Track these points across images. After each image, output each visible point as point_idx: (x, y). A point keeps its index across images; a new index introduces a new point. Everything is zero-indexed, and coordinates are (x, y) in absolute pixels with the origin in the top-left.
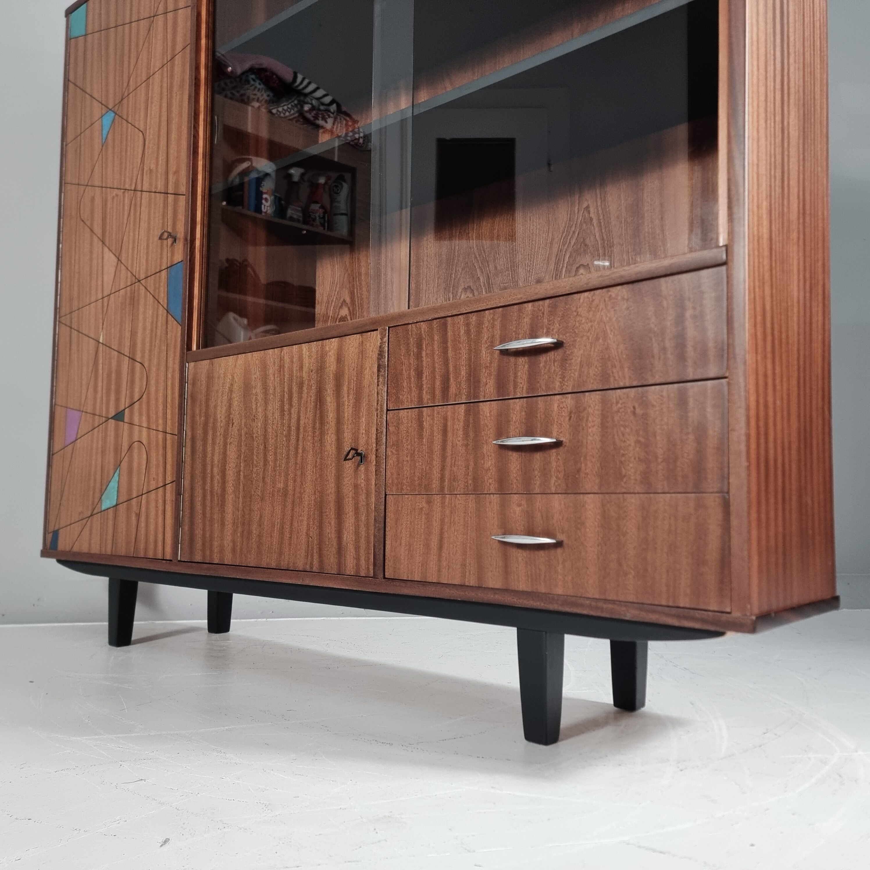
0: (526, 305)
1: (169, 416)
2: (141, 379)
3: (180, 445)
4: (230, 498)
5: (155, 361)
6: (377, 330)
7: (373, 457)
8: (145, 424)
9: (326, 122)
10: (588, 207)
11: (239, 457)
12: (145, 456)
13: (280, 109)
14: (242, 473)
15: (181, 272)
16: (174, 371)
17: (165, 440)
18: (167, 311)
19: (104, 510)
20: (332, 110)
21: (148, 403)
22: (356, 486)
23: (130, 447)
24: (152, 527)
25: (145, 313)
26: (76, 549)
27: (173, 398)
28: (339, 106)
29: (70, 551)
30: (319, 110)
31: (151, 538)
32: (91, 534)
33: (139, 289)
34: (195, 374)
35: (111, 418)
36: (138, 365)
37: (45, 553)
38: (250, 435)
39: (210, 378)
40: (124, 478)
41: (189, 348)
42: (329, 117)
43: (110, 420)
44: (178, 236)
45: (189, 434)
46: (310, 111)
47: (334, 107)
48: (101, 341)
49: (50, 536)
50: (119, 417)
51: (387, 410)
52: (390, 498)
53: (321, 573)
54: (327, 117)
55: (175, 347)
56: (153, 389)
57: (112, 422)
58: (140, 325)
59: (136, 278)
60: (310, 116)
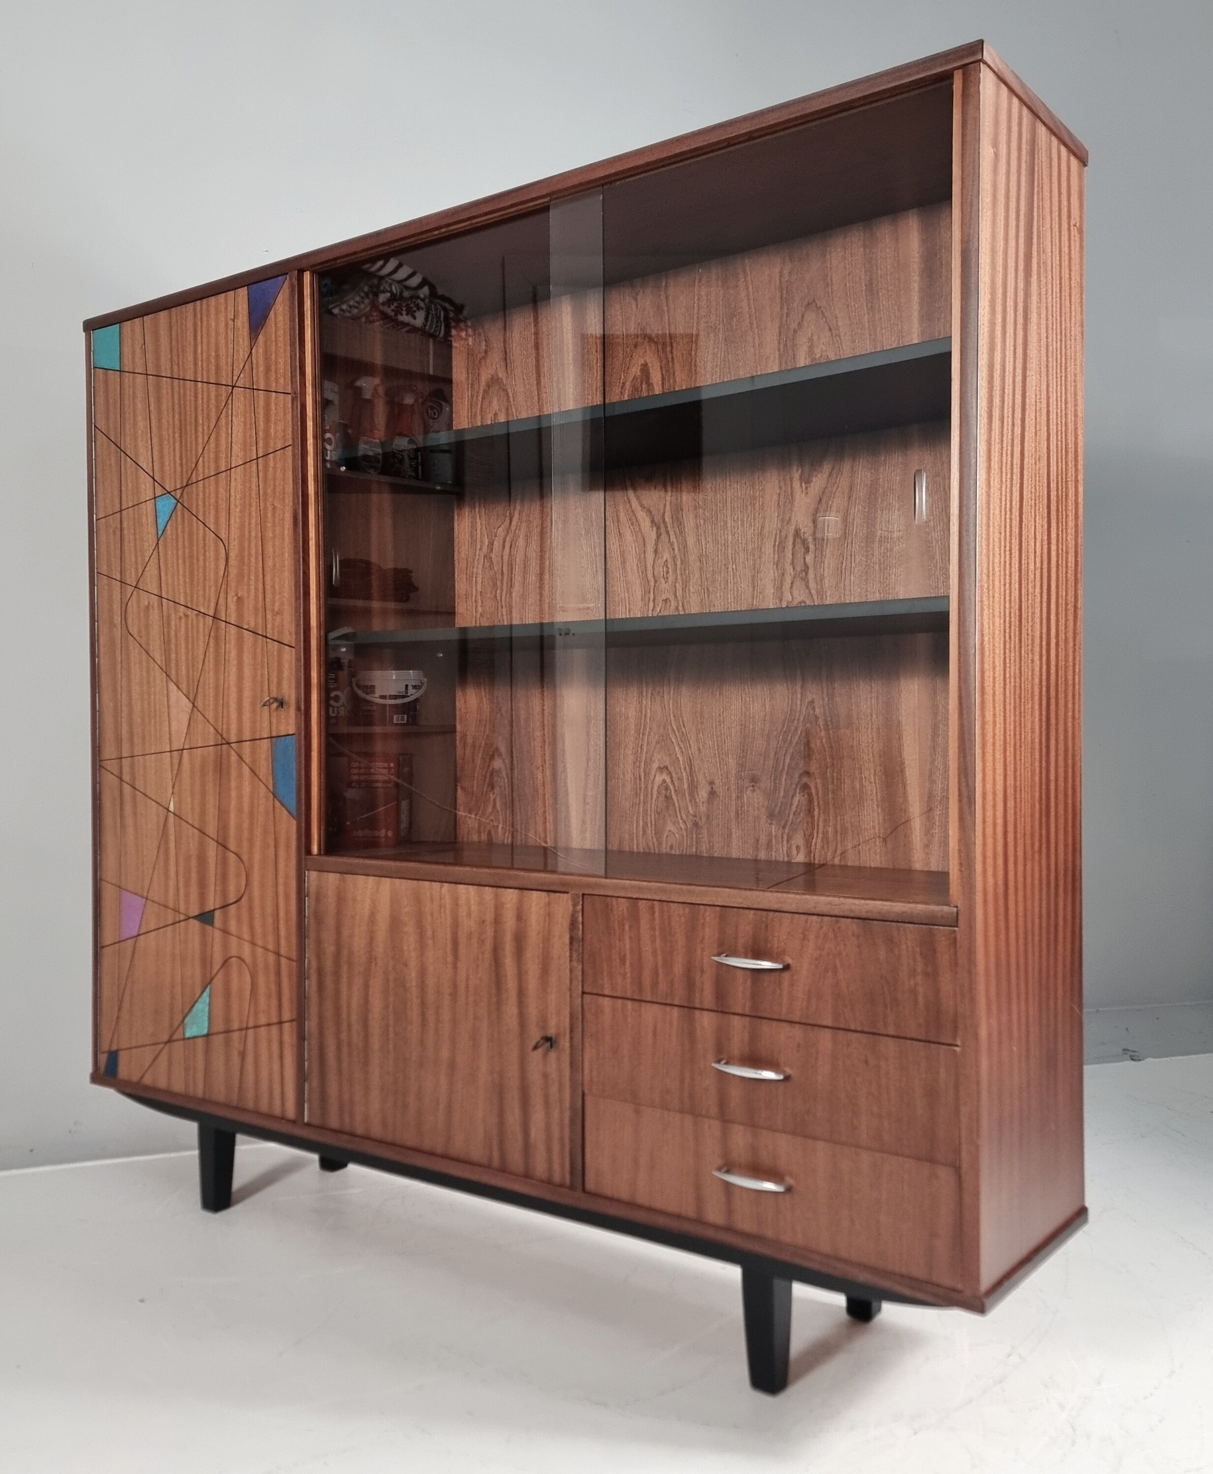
0: (747, 911)
1: (283, 933)
2: (238, 875)
3: (301, 976)
4: (376, 1058)
5: (257, 857)
6: (567, 893)
7: (565, 1043)
8: (246, 936)
9: (415, 318)
10: (812, 702)
11: (386, 1007)
12: (248, 979)
13: (344, 307)
14: (391, 1029)
15: (292, 747)
16: (287, 877)
17: (278, 965)
18: (274, 796)
19: (189, 1039)
20: (422, 296)
21: (251, 908)
22: (545, 1076)
23: (225, 962)
24: (264, 1074)
25: (239, 788)
26: (148, 1080)
27: (287, 912)
28: (432, 287)
29: (138, 1083)
30: (401, 298)
31: (264, 1087)
32: (170, 1064)
33: (229, 756)
34: (319, 888)
35: (195, 917)
36: (232, 857)
37: (98, 1078)
38: (401, 983)
39: (341, 899)
40: (219, 1002)
41: (309, 852)
42: (419, 308)
43: (191, 920)
44: (286, 698)
45: (314, 964)
46: (389, 302)
47: (426, 290)
48: (172, 808)
49: (103, 1058)
50: (206, 918)
51: (583, 993)
52: (589, 1100)
53: (503, 1169)
54: (415, 309)
55: (288, 846)
56: (256, 893)
57: (195, 924)
58: (233, 803)
59: (223, 738)
60: (389, 311)
